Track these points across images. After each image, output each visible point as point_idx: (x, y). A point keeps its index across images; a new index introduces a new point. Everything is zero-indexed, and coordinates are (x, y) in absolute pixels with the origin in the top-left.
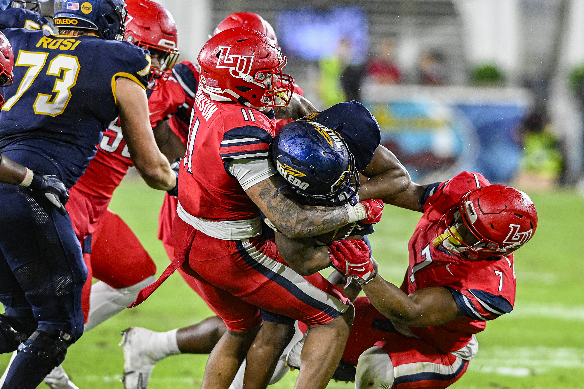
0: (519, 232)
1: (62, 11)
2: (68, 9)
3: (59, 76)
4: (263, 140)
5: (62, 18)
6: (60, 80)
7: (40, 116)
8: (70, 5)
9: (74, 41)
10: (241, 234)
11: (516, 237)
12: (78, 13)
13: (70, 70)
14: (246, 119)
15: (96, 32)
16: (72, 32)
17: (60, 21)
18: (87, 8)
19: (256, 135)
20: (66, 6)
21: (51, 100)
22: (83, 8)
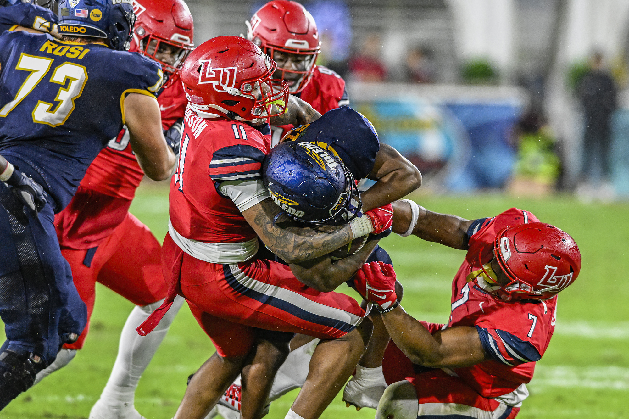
0: (555, 275)
1: (69, 17)
2: (75, 15)
3: (64, 84)
4: (255, 160)
5: (69, 26)
6: (64, 89)
7: (38, 125)
8: (78, 11)
9: (82, 49)
10: (230, 258)
11: (552, 280)
12: (87, 21)
13: (77, 79)
14: (237, 137)
15: (105, 41)
16: (79, 40)
17: (67, 28)
18: (97, 14)
19: (248, 155)
20: (73, 12)
21: (52, 110)
22: (93, 16)
